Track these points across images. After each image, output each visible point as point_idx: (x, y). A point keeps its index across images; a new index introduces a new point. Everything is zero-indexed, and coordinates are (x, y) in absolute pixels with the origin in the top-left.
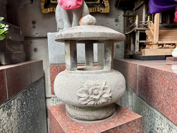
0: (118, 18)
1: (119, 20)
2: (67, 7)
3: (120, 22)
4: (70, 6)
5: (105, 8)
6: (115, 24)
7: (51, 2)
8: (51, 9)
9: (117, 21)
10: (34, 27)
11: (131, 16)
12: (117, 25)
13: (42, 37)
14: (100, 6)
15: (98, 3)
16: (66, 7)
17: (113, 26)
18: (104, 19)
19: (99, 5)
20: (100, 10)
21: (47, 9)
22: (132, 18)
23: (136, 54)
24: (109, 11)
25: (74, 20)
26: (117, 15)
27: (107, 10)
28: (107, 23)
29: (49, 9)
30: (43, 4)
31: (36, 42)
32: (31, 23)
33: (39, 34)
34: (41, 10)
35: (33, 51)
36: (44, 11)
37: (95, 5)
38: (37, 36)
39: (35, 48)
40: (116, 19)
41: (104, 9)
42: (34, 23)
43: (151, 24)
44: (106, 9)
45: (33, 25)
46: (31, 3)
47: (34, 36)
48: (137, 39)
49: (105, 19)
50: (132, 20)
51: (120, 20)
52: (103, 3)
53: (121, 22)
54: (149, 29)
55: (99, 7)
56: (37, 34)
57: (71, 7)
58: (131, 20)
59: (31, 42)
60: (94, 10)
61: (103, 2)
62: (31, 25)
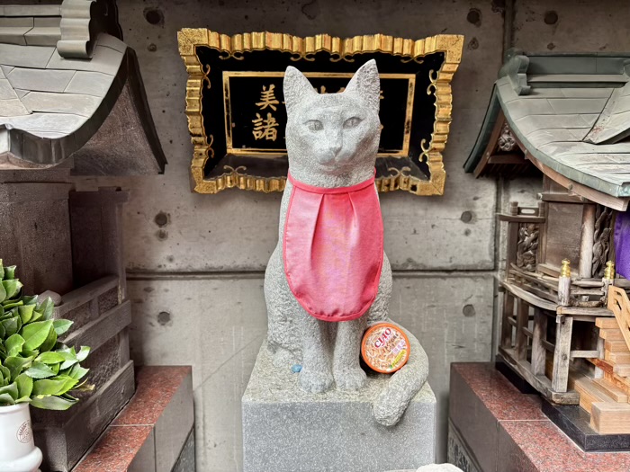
0: (474, 206)
1: (476, 215)
2: (322, 313)
3: (479, 222)
4: (336, 312)
5: (429, 179)
6: (463, 232)
7: (229, 151)
8: (229, 178)
9: (468, 217)
10: (162, 236)
11: (529, 222)
12: (467, 233)
13: (189, 271)
14: (409, 169)
15: (403, 158)
16: (319, 312)
17: (453, 235)
18: (421, 212)
19: (408, 165)
20: (410, 186)
21: (215, 182)
22: (531, 226)
23: (558, 401)
24: (442, 190)
25: (343, 340)
26: (472, 198)
27: (435, 186)
28: (433, 226)
29: (220, 180)
30: (199, 163)
31: (167, 291)
32: (151, 221)
33: (177, 261)
34: (193, 185)
35: (155, 322)
36: (204, 186)
37: (389, 167)
38: (171, 267)
39: (161, 311)
40: (467, 210)
41: (424, 183)
42: (162, 219)
43: (618, 298)
44: (430, 181)
45: (157, 228)
46: (159, 173)
47: (160, 266)
48: (564, 348)
49: (426, 209)
50: (532, 236)
51: (479, 216)
52: (421, 160)
53: (484, 222)
54: (612, 312)
55: (407, 173)
56: (171, 260)
57: (340, 314)
58: (529, 236)
59: (148, 290)
60: (388, 185)
61: (421, 156)
62: (152, 228)
